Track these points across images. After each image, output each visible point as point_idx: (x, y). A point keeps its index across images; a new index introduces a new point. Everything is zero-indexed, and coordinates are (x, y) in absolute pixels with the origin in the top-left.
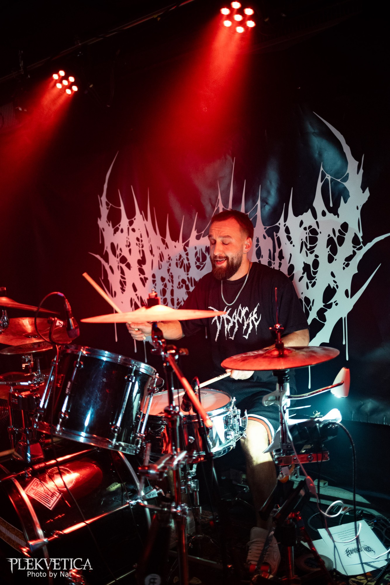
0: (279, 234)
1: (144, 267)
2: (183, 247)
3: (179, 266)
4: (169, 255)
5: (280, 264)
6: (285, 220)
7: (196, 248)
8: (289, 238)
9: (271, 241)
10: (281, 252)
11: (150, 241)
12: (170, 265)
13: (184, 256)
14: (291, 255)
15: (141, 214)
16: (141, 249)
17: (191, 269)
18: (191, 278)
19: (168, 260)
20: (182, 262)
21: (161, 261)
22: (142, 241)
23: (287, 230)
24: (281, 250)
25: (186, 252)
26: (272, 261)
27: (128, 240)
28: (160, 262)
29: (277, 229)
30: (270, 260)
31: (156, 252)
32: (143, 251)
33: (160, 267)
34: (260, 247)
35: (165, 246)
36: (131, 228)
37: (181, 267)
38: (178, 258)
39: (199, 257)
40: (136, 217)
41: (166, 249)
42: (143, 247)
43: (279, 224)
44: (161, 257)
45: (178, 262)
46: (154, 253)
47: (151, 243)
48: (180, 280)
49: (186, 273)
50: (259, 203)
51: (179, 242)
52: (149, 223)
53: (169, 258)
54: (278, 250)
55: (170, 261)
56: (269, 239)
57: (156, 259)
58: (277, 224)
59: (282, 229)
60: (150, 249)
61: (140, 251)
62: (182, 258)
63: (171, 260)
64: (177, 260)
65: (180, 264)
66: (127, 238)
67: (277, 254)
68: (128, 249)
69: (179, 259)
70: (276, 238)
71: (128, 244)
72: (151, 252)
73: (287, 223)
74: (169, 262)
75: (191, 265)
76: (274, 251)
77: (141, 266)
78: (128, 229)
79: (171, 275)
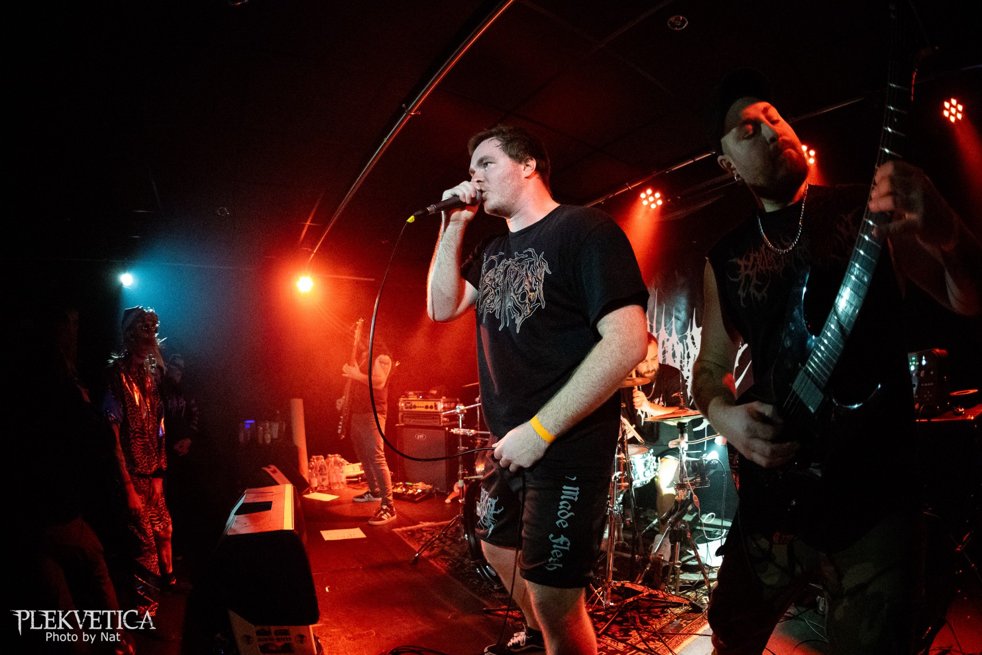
6: (691, 331)
8: (694, 343)
9: (682, 346)
10: (688, 354)
23: (693, 338)
24: (689, 352)
26: (683, 360)
29: (686, 337)
34: (674, 350)
50: (673, 319)
54: (686, 352)
56: (681, 345)
58: (686, 334)
59: (689, 337)
70: (685, 343)
73: (693, 333)
76: (684, 353)
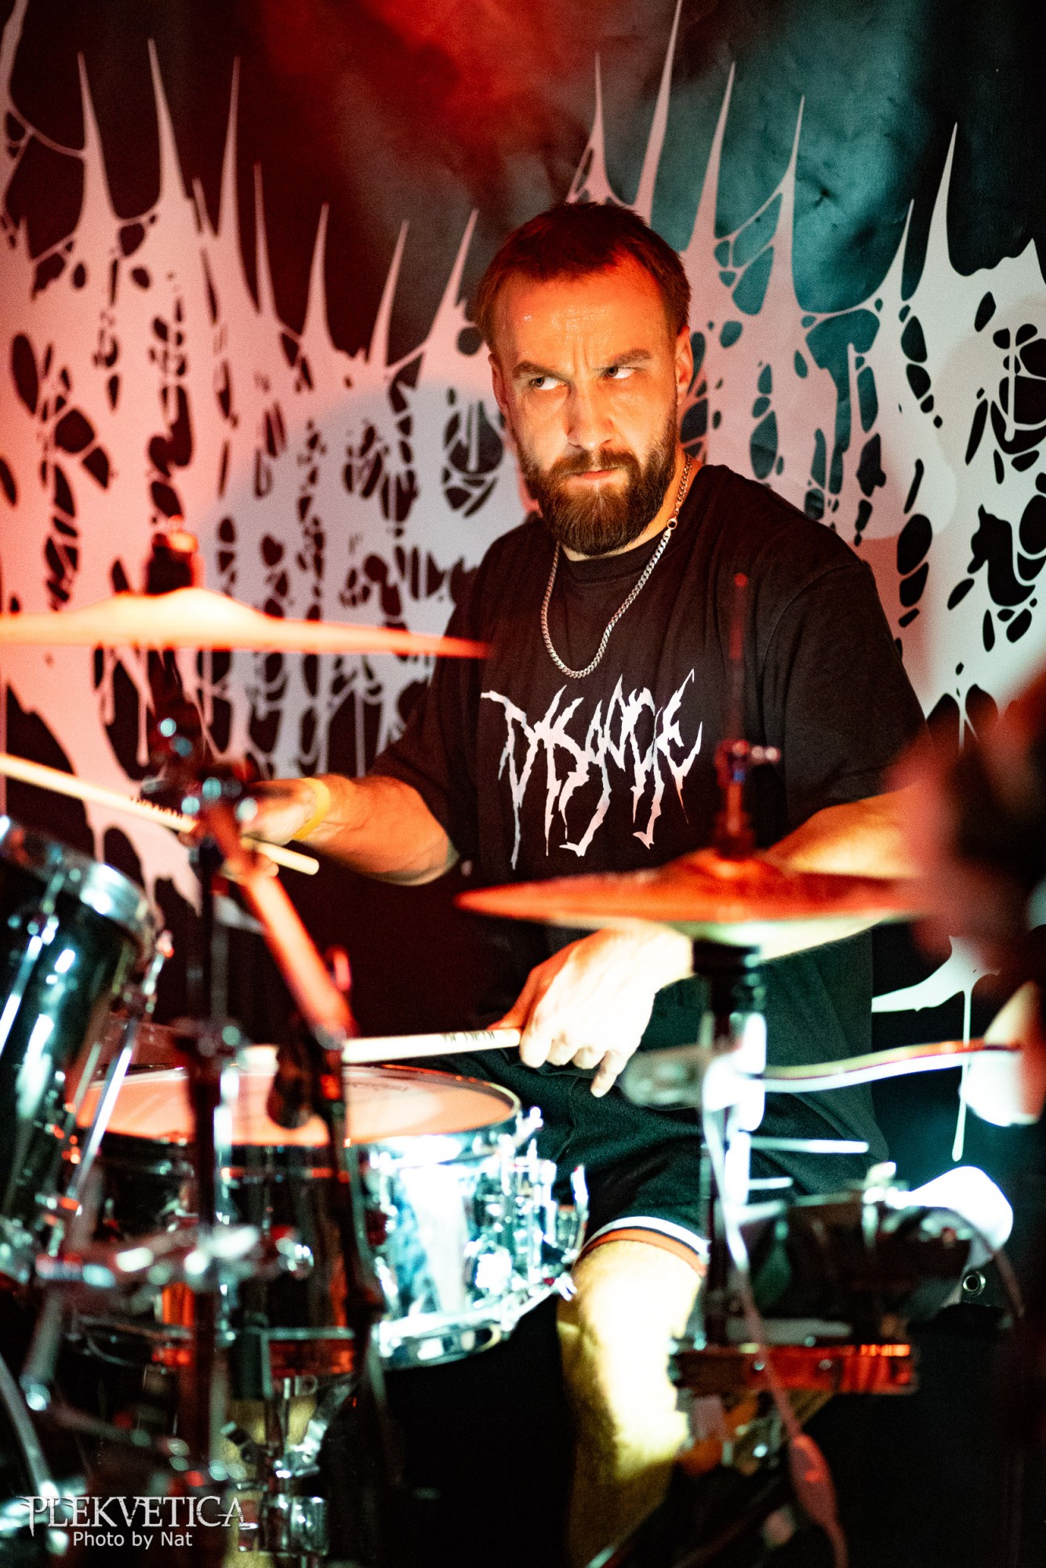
0: (871, 358)
1: (181, 480)
2: (384, 387)
3: (358, 487)
4: (310, 425)
5: (865, 510)
6: (910, 286)
7: (452, 397)
8: (919, 381)
9: (832, 392)
10: (873, 450)
11: (220, 343)
12: (313, 478)
13: (389, 435)
14: (919, 466)
15: (189, 193)
16: (172, 381)
17: (417, 507)
18: (415, 553)
19: (304, 451)
20: (378, 464)
21: (272, 450)
22: (180, 339)
23: (914, 342)
24: (877, 440)
25: (402, 416)
26: (827, 495)
27: (109, 332)
28: (266, 459)
29: (867, 329)
30: (815, 485)
31: (250, 405)
32: (182, 395)
33: (263, 486)
34: (772, 416)
35: (295, 373)
36: (127, 265)
37: (367, 493)
38: (357, 441)
39: (465, 442)
40: (160, 209)
41: (298, 388)
42: (182, 370)
43: (879, 304)
44: (274, 430)
45: (358, 463)
46: (238, 405)
47: (228, 353)
48: (358, 561)
49: (392, 524)
50: (787, 187)
51: (367, 357)
52: (225, 246)
53: (313, 442)
54: (859, 439)
55: (316, 455)
56: (822, 380)
57: (248, 439)
58: (868, 305)
59: (891, 331)
60: (221, 385)
61: (164, 393)
62: (377, 446)
63: (323, 450)
64: (350, 452)
65: (366, 473)
66: (103, 315)
67: (852, 461)
68: (104, 375)
69: (364, 450)
71: (107, 349)
72: (225, 399)
74: (309, 459)
75: (421, 481)
77: (167, 474)
78: (115, 267)
79: (312, 529)
